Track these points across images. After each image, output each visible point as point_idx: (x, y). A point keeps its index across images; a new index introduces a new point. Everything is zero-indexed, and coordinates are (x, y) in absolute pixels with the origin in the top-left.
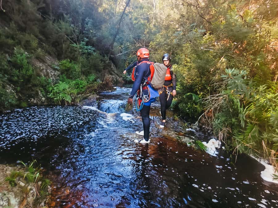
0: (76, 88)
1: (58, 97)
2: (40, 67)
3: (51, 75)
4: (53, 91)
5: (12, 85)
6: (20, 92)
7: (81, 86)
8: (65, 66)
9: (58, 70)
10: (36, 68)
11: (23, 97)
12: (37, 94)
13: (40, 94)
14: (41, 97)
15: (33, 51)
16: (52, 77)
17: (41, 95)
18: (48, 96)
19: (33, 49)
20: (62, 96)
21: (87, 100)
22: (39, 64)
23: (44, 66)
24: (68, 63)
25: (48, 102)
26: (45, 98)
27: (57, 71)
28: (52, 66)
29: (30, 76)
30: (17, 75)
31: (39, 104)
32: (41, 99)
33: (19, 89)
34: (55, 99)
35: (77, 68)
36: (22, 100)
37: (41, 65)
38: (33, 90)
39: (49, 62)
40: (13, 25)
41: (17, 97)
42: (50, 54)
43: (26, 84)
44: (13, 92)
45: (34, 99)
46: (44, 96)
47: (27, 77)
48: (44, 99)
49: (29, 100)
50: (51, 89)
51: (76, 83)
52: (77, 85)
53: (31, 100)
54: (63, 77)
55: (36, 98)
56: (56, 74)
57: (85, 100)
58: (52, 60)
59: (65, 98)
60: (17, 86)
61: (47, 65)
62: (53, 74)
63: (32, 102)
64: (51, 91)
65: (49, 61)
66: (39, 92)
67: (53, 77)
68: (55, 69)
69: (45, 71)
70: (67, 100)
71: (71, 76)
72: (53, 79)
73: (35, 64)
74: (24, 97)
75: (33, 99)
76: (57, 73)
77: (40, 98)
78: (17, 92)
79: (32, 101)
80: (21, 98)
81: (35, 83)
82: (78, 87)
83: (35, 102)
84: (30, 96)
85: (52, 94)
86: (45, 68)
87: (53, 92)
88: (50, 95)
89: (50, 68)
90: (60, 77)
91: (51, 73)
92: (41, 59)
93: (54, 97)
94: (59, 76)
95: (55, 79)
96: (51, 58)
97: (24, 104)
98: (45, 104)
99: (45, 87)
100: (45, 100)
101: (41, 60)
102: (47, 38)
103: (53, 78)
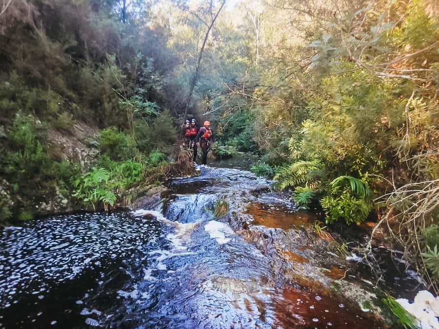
0: (125, 177)
1: (92, 197)
2: (62, 144)
3: (82, 156)
4: (81, 186)
5: (5, 181)
6: (20, 192)
7: (134, 172)
8: (109, 139)
9: (96, 147)
10: (54, 146)
11: (25, 202)
12: (53, 193)
13: (58, 193)
14: (59, 198)
15: (50, 117)
16: (83, 159)
17: (61, 196)
18: (73, 195)
19: (50, 114)
20: (97, 194)
21: (145, 197)
22: (61, 140)
23: (69, 142)
24: (113, 134)
25: (72, 207)
26: (68, 199)
27: (93, 149)
28: (86, 140)
29: (40, 162)
30: (15, 162)
31: (55, 211)
32: (60, 202)
33: (16, 187)
34: (86, 200)
35: (129, 140)
36: (23, 206)
37: (64, 140)
38: (44, 187)
39: (81, 135)
40: (14, 75)
41: (13, 203)
42: (84, 120)
43: (32, 177)
44: (5, 193)
45: (47, 203)
46: (66, 196)
47: (32, 165)
48: (65, 201)
49: (37, 207)
50: (78, 182)
51: (127, 167)
52: (128, 170)
53: (40, 205)
54: (104, 159)
55: (50, 202)
56: (91, 153)
57: (142, 198)
58: (88, 130)
59: (103, 197)
60: (15, 183)
61: (75, 139)
62: (85, 154)
63: (43, 209)
64: (79, 185)
65: (80, 132)
66: (57, 189)
67: (86, 159)
68: (90, 146)
69: (70, 150)
70: (107, 201)
71: (119, 156)
72: (87, 163)
73: (54, 140)
74: (27, 201)
75: (45, 204)
76: (94, 152)
77: (59, 200)
78: (13, 194)
79: (43, 207)
80: (21, 204)
81: (49, 173)
82: (129, 175)
83: (49, 209)
84: (39, 199)
85: (79, 191)
86: (71, 145)
87: (83, 188)
88: (77, 194)
89: (83, 145)
90: (98, 160)
91: (82, 152)
92: (65, 130)
93: (84, 198)
94: (96, 157)
95: (89, 162)
96: (85, 126)
97: (25, 215)
98: (67, 211)
99: (68, 179)
100: (68, 203)
101: (64, 132)
102: (81, 95)
103: (86, 161)
